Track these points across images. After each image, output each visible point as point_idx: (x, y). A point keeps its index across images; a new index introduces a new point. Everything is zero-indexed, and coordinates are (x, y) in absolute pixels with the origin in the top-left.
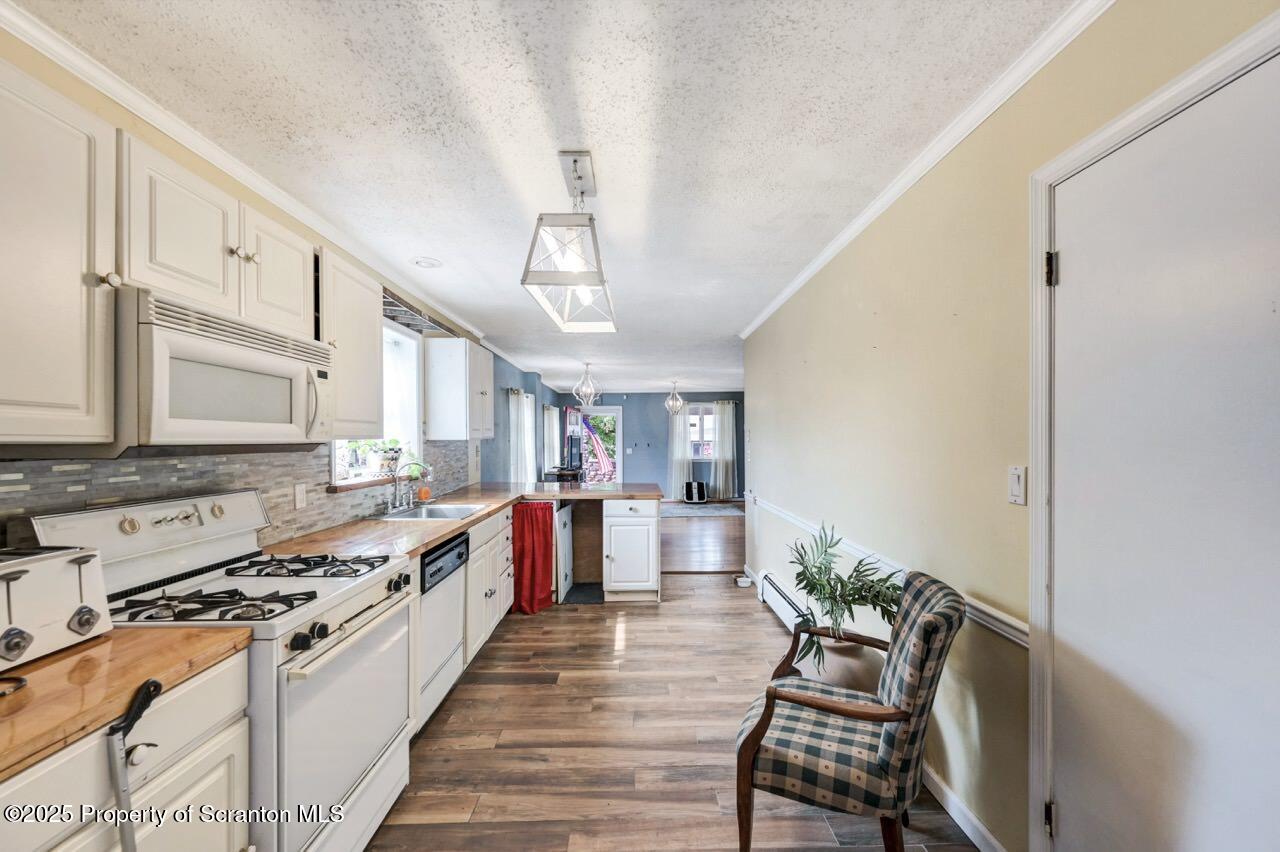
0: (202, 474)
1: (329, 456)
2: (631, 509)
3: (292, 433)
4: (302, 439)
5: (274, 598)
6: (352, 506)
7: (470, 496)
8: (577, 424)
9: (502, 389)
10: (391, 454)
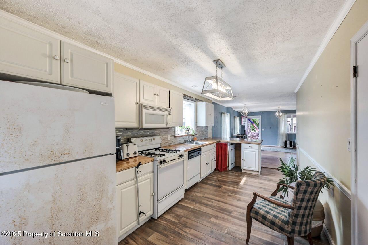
0: (152, 133)
1: (174, 130)
2: (250, 147)
3: (164, 126)
4: (166, 127)
5: (159, 155)
6: (179, 140)
7: (209, 140)
8: (246, 121)
9: (220, 113)
10: (187, 129)
